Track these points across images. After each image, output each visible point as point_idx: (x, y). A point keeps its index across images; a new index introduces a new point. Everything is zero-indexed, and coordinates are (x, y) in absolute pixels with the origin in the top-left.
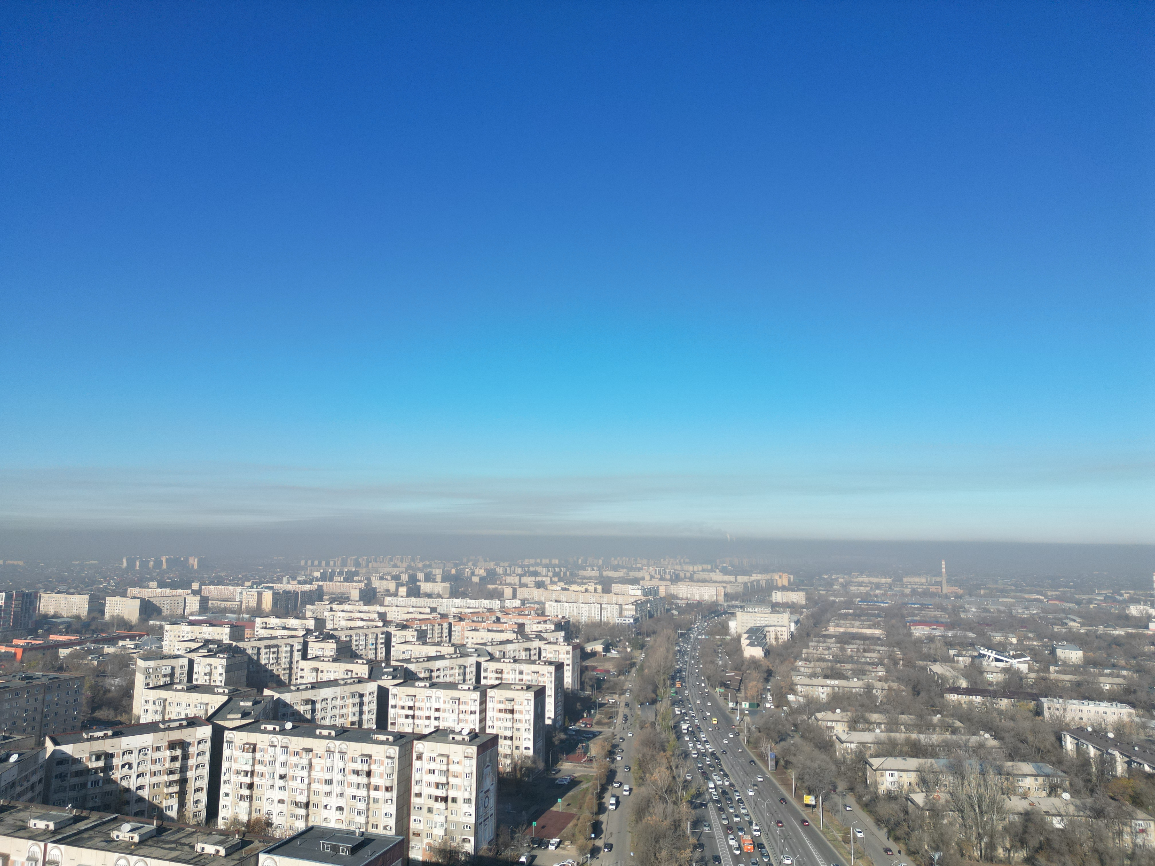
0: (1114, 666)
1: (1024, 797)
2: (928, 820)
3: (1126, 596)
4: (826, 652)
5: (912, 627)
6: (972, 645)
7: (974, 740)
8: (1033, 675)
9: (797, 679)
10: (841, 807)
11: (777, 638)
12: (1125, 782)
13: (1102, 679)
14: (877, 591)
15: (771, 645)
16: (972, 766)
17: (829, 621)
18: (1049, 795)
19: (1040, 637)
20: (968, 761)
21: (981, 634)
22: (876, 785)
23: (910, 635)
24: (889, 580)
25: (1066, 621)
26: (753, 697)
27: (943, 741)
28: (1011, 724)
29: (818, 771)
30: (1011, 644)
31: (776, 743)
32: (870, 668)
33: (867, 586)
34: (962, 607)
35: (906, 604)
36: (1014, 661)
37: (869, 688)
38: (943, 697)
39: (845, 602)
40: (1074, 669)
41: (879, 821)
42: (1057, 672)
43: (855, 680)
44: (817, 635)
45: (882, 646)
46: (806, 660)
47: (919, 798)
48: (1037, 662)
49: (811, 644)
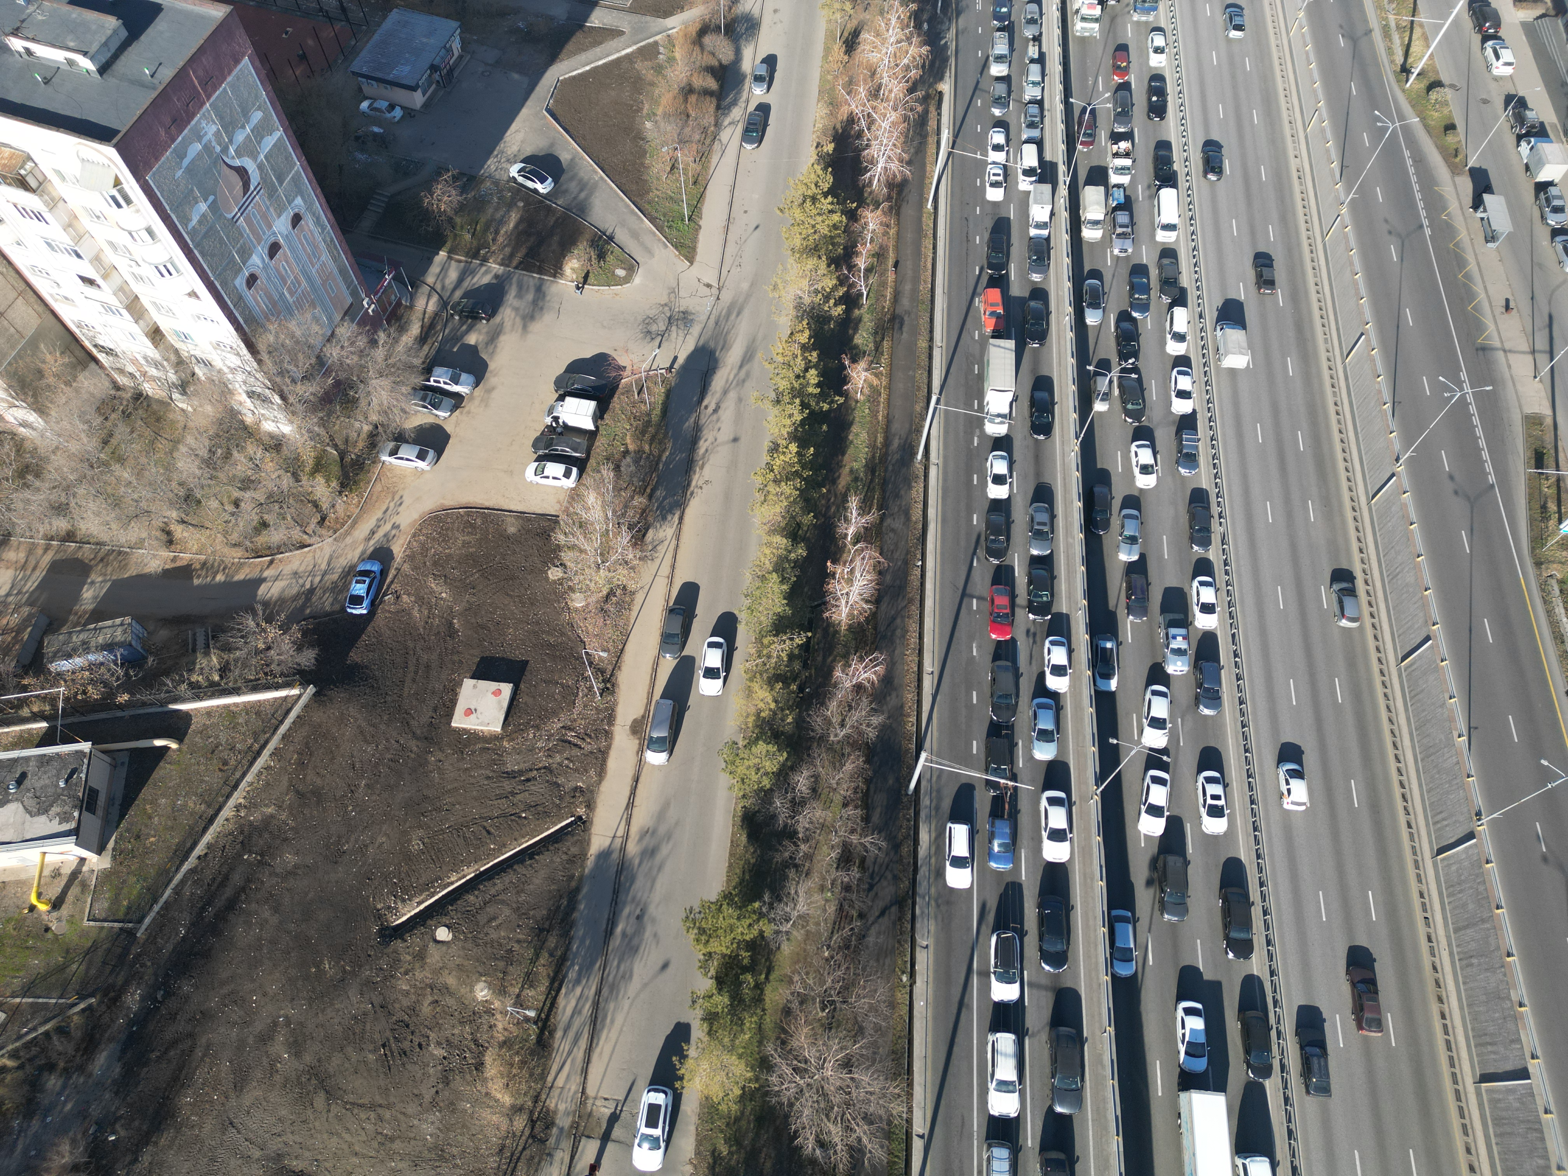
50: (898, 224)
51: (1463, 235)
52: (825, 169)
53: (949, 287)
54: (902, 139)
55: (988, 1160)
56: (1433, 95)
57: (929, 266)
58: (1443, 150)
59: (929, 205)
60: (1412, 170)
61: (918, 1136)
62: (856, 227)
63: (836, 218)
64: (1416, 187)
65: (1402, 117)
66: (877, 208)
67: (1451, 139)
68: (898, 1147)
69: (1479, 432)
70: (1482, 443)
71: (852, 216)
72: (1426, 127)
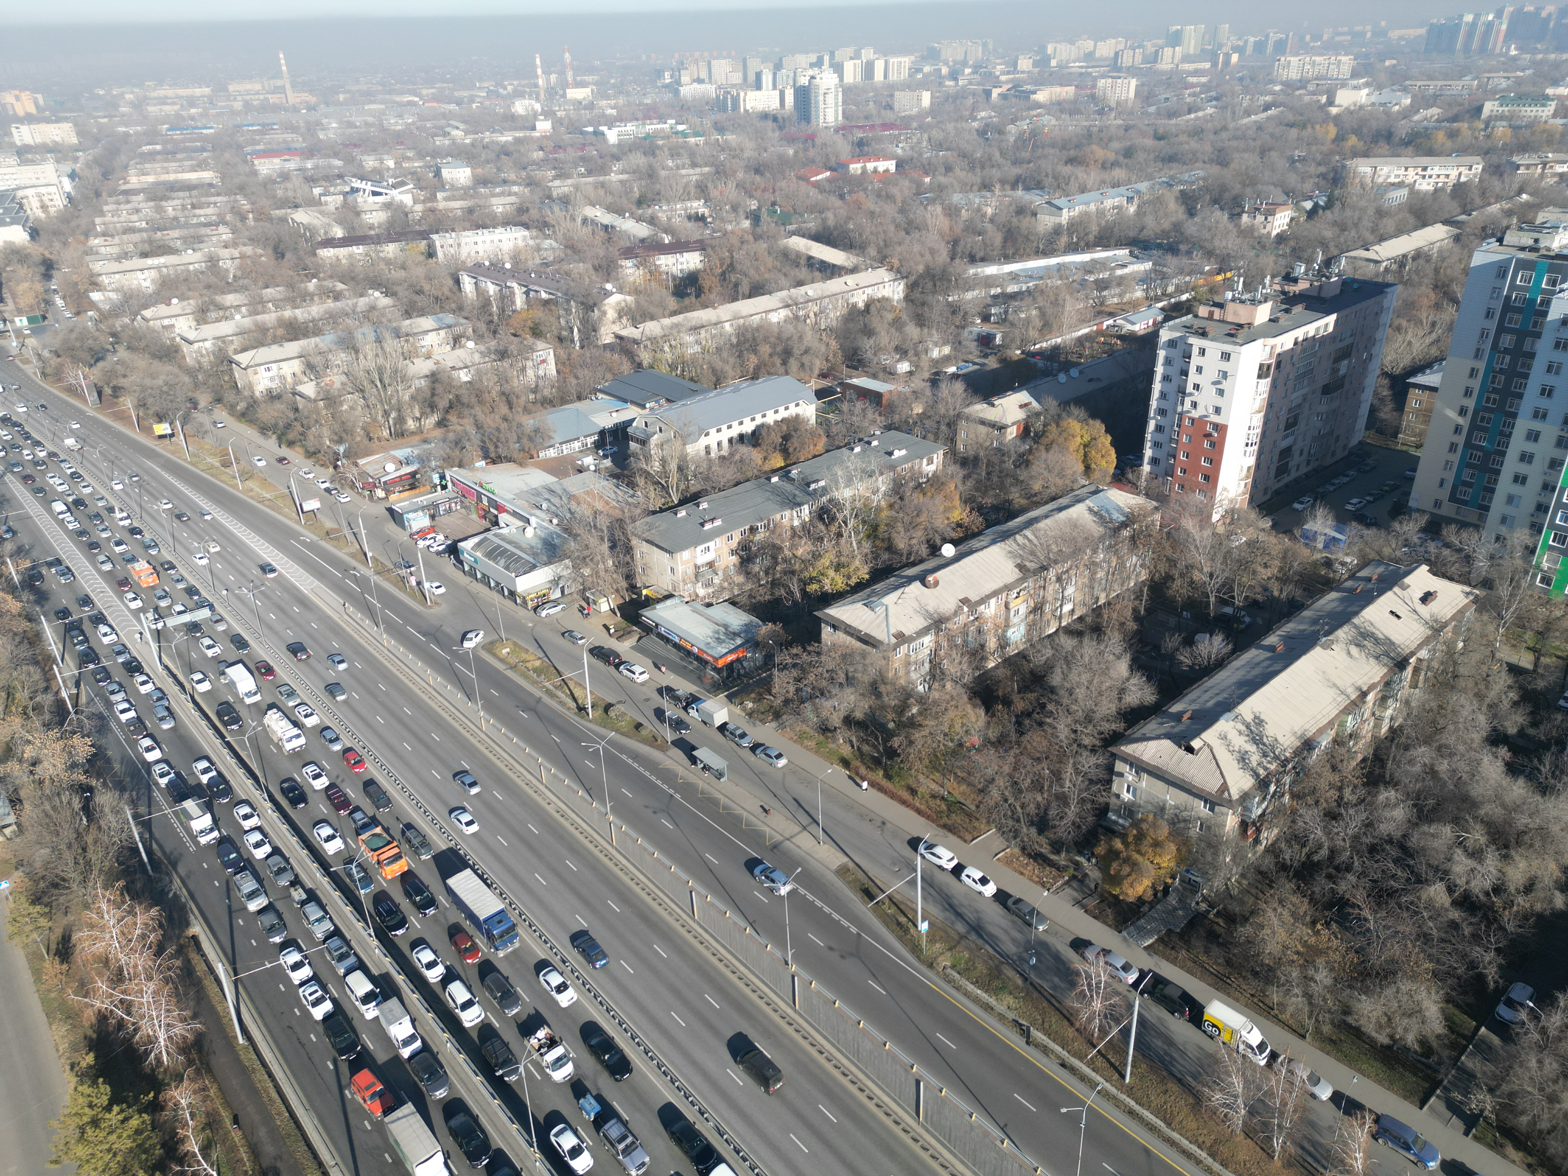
0: (505, 182)
1: (428, 357)
2: (324, 412)
3: (510, 88)
4: (135, 218)
5: (256, 162)
6: (340, 176)
7: (362, 303)
8: (419, 208)
9: (97, 267)
10: (208, 426)
11: (44, 207)
12: (524, 315)
13: (494, 201)
14: (193, 111)
15: (37, 220)
16: (365, 335)
17: (126, 167)
18: (453, 348)
19: (421, 156)
20: (360, 330)
21: (350, 160)
22: (250, 386)
23: (255, 173)
24: (207, 91)
25: (448, 129)
26: (31, 307)
27: (326, 312)
28: (402, 274)
29: (165, 389)
30: (388, 169)
31: (91, 366)
32: (207, 231)
33: (174, 104)
34: (319, 123)
35: (239, 126)
36: (394, 193)
37: (213, 261)
38: (315, 255)
39: (145, 133)
40: (466, 192)
41: (264, 430)
42: (446, 199)
43: (190, 252)
44: (113, 193)
45: (218, 195)
46: (104, 234)
47: (309, 389)
48: (421, 189)
49: (106, 208)
50: (215, 1080)
51: (701, 784)
52: (94, 1083)
53: (310, 1101)
54: (174, 1000)
56: (612, 713)
57: (274, 1095)
58: (644, 741)
59: (241, 1040)
60: (636, 765)
62: (166, 1114)
63: (135, 1122)
64: (647, 774)
65: (603, 738)
66: (182, 1080)
67: (644, 732)
69: (819, 903)
70: (827, 909)
71: (155, 1107)
72: (622, 734)
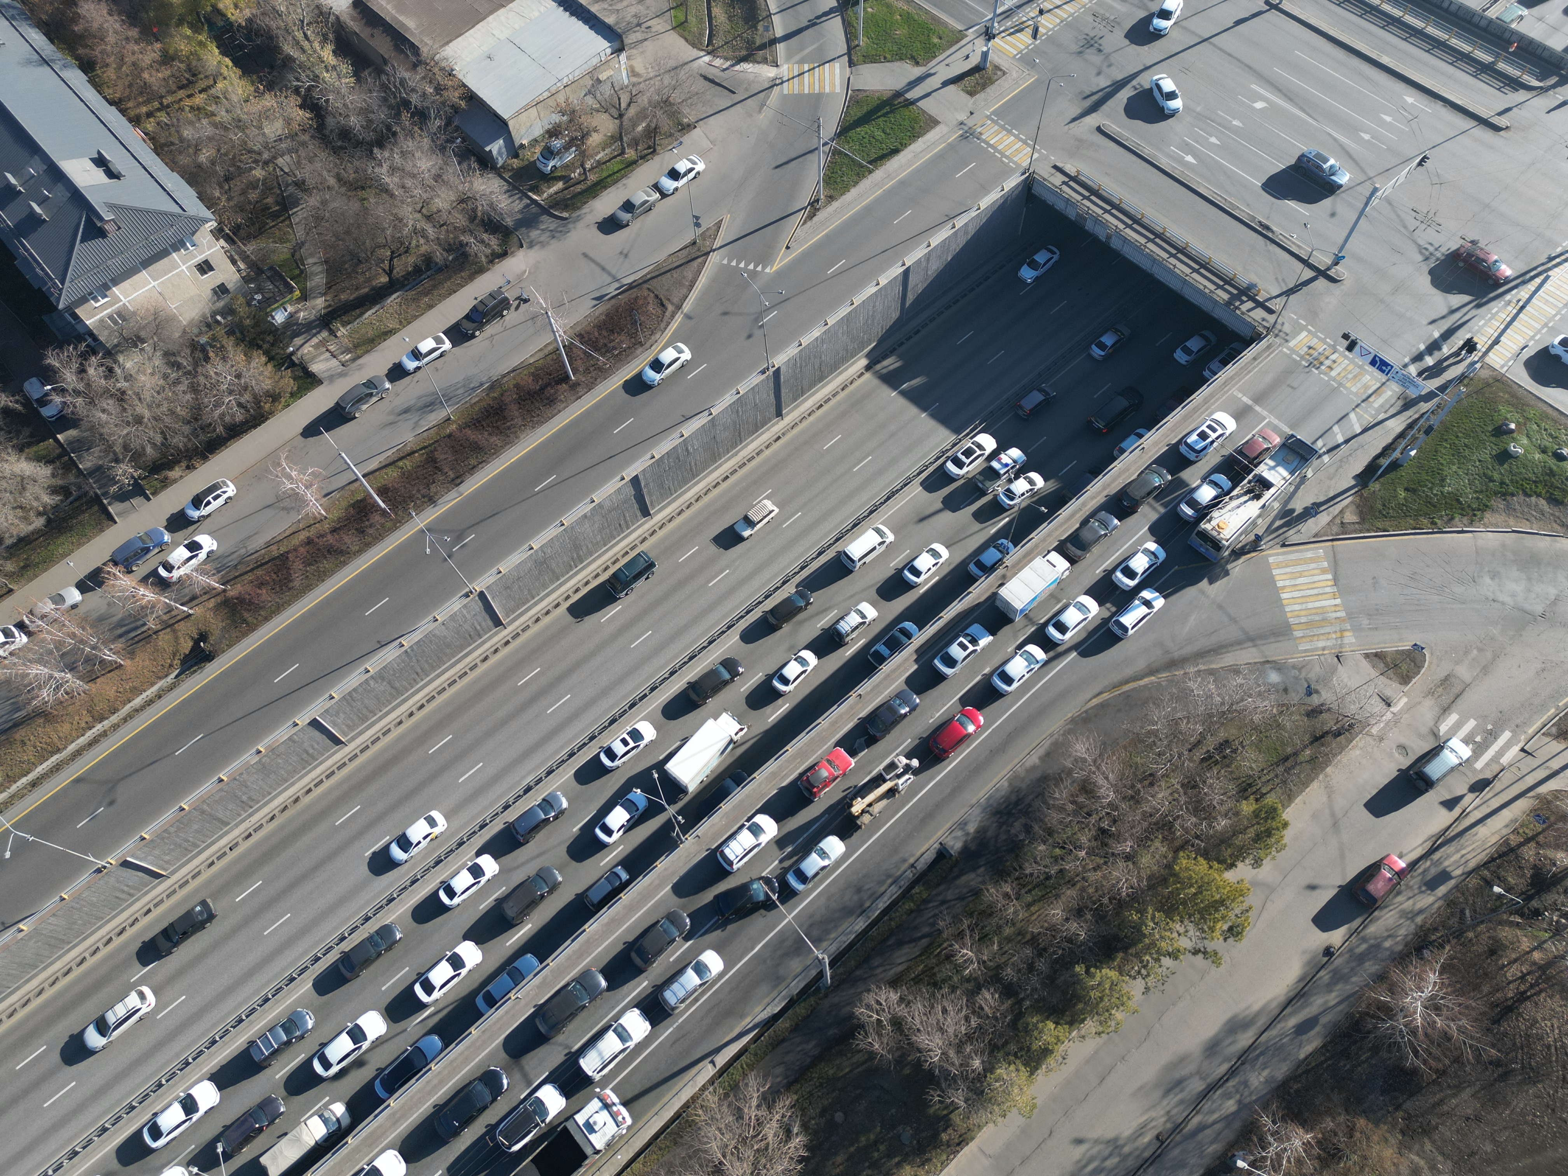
55: (683, 1001)
61: (715, 1065)
68: (735, 1072)
